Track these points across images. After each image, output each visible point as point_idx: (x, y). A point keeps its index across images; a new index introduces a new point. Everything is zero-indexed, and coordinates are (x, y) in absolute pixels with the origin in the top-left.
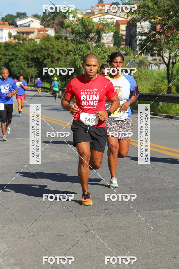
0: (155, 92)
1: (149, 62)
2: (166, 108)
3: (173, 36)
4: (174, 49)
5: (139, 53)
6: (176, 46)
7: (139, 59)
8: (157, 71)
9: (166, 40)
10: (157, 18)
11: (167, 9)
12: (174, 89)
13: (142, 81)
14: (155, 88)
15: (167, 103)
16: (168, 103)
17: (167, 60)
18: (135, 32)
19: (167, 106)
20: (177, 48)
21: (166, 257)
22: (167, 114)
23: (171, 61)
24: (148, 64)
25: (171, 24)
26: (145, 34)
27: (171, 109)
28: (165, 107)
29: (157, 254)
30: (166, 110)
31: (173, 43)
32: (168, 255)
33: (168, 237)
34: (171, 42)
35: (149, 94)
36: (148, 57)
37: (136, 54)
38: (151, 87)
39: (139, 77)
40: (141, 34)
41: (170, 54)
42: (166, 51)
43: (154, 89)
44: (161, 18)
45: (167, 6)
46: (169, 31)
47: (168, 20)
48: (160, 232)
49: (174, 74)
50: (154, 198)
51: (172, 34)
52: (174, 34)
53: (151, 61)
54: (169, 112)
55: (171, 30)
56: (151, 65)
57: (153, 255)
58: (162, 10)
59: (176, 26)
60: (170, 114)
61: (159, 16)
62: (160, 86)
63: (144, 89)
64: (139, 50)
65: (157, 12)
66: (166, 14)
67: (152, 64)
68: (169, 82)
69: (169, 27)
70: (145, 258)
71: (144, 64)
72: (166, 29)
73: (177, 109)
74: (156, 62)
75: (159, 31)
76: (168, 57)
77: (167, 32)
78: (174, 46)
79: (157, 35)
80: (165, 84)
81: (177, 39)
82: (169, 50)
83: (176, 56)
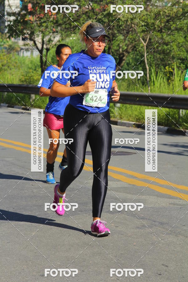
0: (26, 82)
2: (39, 101)
3: (46, 17)
4: (48, 33)
5: (7, 36)
6: (50, 30)
7: (8, 44)
8: (29, 59)
9: (38, 22)
13: (12, 69)
14: (27, 77)
17: (40, 46)
18: (2, 12)
19: (41, 99)
20: (51, 31)
21: (33, 276)
22: (40, 108)
23: (45, 46)
24: (19, 49)
25: (44, 4)
26: (14, 14)
27: (45, 103)
29: (22, 272)
30: (39, 104)
32: (34, 273)
33: (36, 252)
34: (44, 24)
35: (19, 85)
36: (19, 41)
37: (5, 37)
38: (21, 77)
39: (8, 65)
40: (9, 14)
41: (43, 39)
42: (38, 35)
43: (25, 79)
46: (41, 12)
48: (27, 246)
49: (48, 61)
50: (22, 207)
52: (47, 15)
53: (23, 46)
54: (43, 106)
56: (22, 51)
57: (17, 274)
62: (32, 76)
63: (13, 79)
64: (8, 32)
67: (23, 49)
69: (41, 6)
70: (8, 277)
71: (14, 50)
72: (38, 10)
74: (27, 47)
75: (30, 12)
76: (42, 42)
77: (39, 12)
78: (48, 30)
79: (28, 16)
80: (38, 74)
81: (51, 21)
82: (41, 33)
83: (50, 41)
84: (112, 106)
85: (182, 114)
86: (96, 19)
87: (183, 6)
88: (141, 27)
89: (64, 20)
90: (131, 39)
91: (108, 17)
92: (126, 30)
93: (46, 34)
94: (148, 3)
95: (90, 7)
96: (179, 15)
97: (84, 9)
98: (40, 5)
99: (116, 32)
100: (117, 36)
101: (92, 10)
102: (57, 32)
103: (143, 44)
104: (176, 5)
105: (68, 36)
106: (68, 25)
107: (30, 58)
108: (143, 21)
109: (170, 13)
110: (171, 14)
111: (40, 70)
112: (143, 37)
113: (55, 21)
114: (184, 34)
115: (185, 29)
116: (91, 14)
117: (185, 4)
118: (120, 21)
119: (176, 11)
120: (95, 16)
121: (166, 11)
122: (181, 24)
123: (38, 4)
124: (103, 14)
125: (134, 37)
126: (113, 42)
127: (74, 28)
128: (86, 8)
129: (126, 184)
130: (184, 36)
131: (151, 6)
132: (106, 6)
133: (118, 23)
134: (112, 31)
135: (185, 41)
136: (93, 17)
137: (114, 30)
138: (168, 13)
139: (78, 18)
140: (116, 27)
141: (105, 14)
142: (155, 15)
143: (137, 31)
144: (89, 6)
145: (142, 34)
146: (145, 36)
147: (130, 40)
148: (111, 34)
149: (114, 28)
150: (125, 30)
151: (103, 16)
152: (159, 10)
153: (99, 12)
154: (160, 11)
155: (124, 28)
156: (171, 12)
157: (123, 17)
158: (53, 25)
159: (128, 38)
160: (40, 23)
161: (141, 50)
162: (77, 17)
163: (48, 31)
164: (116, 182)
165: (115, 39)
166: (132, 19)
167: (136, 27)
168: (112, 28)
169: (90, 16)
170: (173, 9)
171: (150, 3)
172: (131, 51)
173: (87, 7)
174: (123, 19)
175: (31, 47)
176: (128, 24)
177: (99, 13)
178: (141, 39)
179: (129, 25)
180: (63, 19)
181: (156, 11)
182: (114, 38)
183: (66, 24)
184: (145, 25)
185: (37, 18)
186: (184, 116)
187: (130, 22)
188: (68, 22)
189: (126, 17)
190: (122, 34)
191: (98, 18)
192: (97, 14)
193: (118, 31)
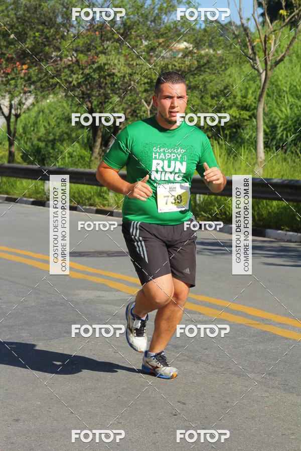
2: (6, 186)
3: (14, 73)
4: (18, 93)
6: (20, 89)
9: (4, 79)
11: (4, 30)
12: (18, 156)
15: (7, 178)
16: (10, 178)
17: (6, 111)
19: (9, 183)
20: (22, 91)
21: (3, 421)
22: (7, 194)
23: (13, 112)
25: (12, 54)
27: (14, 188)
28: (5, 183)
30: (6, 190)
31: (14, 85)
32: (6, 417)
33: (7, 388)
34: (12, 82)
41: (10, 101)
42: (5, 96)
45: (5, 25)
46: (8, 65)
47: (7, 47)
49: (19, 132)
51: (13, 70)
52: (17, 70)
54: (11, 191)
55: (11, 63)
59: (19, 57)
60: (13, 195)
66: (3, 37)
68: (11, 144)
69: (8, 58)
72: (4, 62)
73: (23, 187)
76: (9, 106)
77: (5, 66)
78: (17, 89)
80: (4, 148)
81: (21, 78)
82: (8, 94)
83: (20, 104)
84: (106, 191)
85: (200, 200)
86: (82, 73)
87: (198, 57)
88: (143, 85)
89: (39, 76)
90: (129, 100)
91: (98, 72)
92: (123, 89)
93: (15, 95)
94: (151, 54)
95: (74, 58)
96: (192, 69)
97: (66, 62)
98: (6, 57)
99: (109, 92)
100: (111, 97)
101: (77, 63)
102: (30, 92)
103: (146, 107)
104: (188, 56)
105: (44, 97)
106: (45, 82)
108: (145, 77)
109: (181, 67)
110: (183, 68)
111: (7, 143)
112: (145, 98)
113: (26, 78)
114: (200, 94)
115: (201, 87)
116: (75, 68)
117: (201, 55)
118: (115, 76)
119: (189, 64)
120: (81, 70)
121: (176, 64)
122: (196, 81)
123: (3, 56)
124: (92, 67)
125: (134, 99)
126: (106, 105)
127: (53, 87)
128: (68, 60)
129: (127, 295)
130: (200, 97)
131: (155, 57)
132: (96, 57)
133: (112, 80)
134: (104, 91)
135: (201, 103)
136: (78, 72)
137: (107, 89)
138: (179, 67)
139: (57, 73)
140: (110, 86)
141: (94, 68)
142: (162, 69)
143: (138, 90)
144: (72, 58)
145: (145, 94)
146: (148, 98)
147: (128, 102)
148: (102, 95)
149: (106, 86)
150: (121, 89)
151: (91, 71)
152: (167, 62)
153: (86, 65)
154: (168, 64)
155: (120, 87)
156: (183, 65)
157: (119, 72)
158: (24, 83)
159: (126, 99)
160: (6, 81)
161: (143, 115)
162: (57, 71)
163: (18, 91)
164: (114, 293)
165: (108, 102)
166: (131, 75)
167: (137, 85)
168: (104, 87)
169: (75, 71)
170: (185, 61)
171: (154, 53)
172: (129, 117)
173: (70, 58)
174: (119, 75)
176: (126, 81)
177: (87, 67)
178: (143, 100)
179: (126, 83)
180: (38, 74)
181: (163, 64)
182: (107, 100)
183: (42, 82)
184: (148, 83)
185: (3, 74)
186: (202, 203)
187: (128, 78)
188: (44, 79)
189: (123, 71)
190: (117, 94)
191: (84, 72)
192: (84, 68)
193: (112, 90)
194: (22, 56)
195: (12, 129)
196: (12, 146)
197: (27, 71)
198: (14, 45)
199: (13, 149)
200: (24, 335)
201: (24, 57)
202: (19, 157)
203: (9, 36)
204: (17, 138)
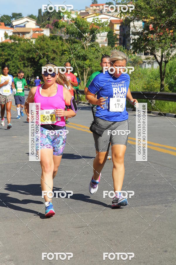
0: (148, 90)
1: (143, 61)
3: (165, 35)
4: (167, 48)
5: (132, 52)
6: (168, 45)
7: (133, 58)
9: (158, 39)
10: (150, 18)
11: (159, 9)
12: (166, 86)
13: (136, 79)
14: (149, 86)
16: (161, 101)
17: (159, 59)
18: (129, 32)
19: (160, 104)
20: (169, 47)
21: (157, 251)
23: (164, 59)
25: (163, 24)
26: (138, 33)
27: (164, 107)
28: (158, 104)
29: (148, 248)
31: (164, 43)
32: (159, 249)
33: (159, 231)
34: (163, 41)
35: (142, 92)
36: (142, 56)
37: (130, 53)
38: (144, 85)
39: (132, 76)
40: (134, 34)
41: (162, 53)
42: (158, 50)
43: (147, 87)
44: (153, 18)
45: (159, 6)
46: (161, 30)
47: (160, 19)
49: (167, 72)
50: (146, 194)
51: (164, 33)
52: (166, 33)
53: (144, 59)
54: (162, 109)
55: (163, 29)
56: (144, 64)
57: (144, 250)
58: (154, 9)
61: (151, 16)
62: (153, 84)
64: (133, 49)
65: (149, 11)
66: (158, 13)
67: (145, 62)
68: (162, 80)
70: (137, 252)
71: (138, 63)
72: (159, 29)
73: (170, 106)
74: (149, 61)
75: (152, 31)
76: (161, 56)
77: (159, 31)
78: (166, 45)
79: (150, 34)
80: (158, 82)
81: (169, 38)
82: (161, 49)
83: (168, 54)
93: (165, 49)
98: (160, 25)
102: (174, 47)
107: (151, 69)
111: (160, 79)
113: (172, 38)
123: (158, 25)
158: (171, 41)
160: (160, 40)
163: (167, 47)
175: (152, 61)
185: (158, 36)
194: (169, 25)
195: (163, 70)
196: (163, 81)
197: (172, 34)
198: (165, 18)
199: (164, 83)
200: (169, 198)
201: (171, 25)
202: (167, 88)
203: (162, 12)
204: (166, 76)
